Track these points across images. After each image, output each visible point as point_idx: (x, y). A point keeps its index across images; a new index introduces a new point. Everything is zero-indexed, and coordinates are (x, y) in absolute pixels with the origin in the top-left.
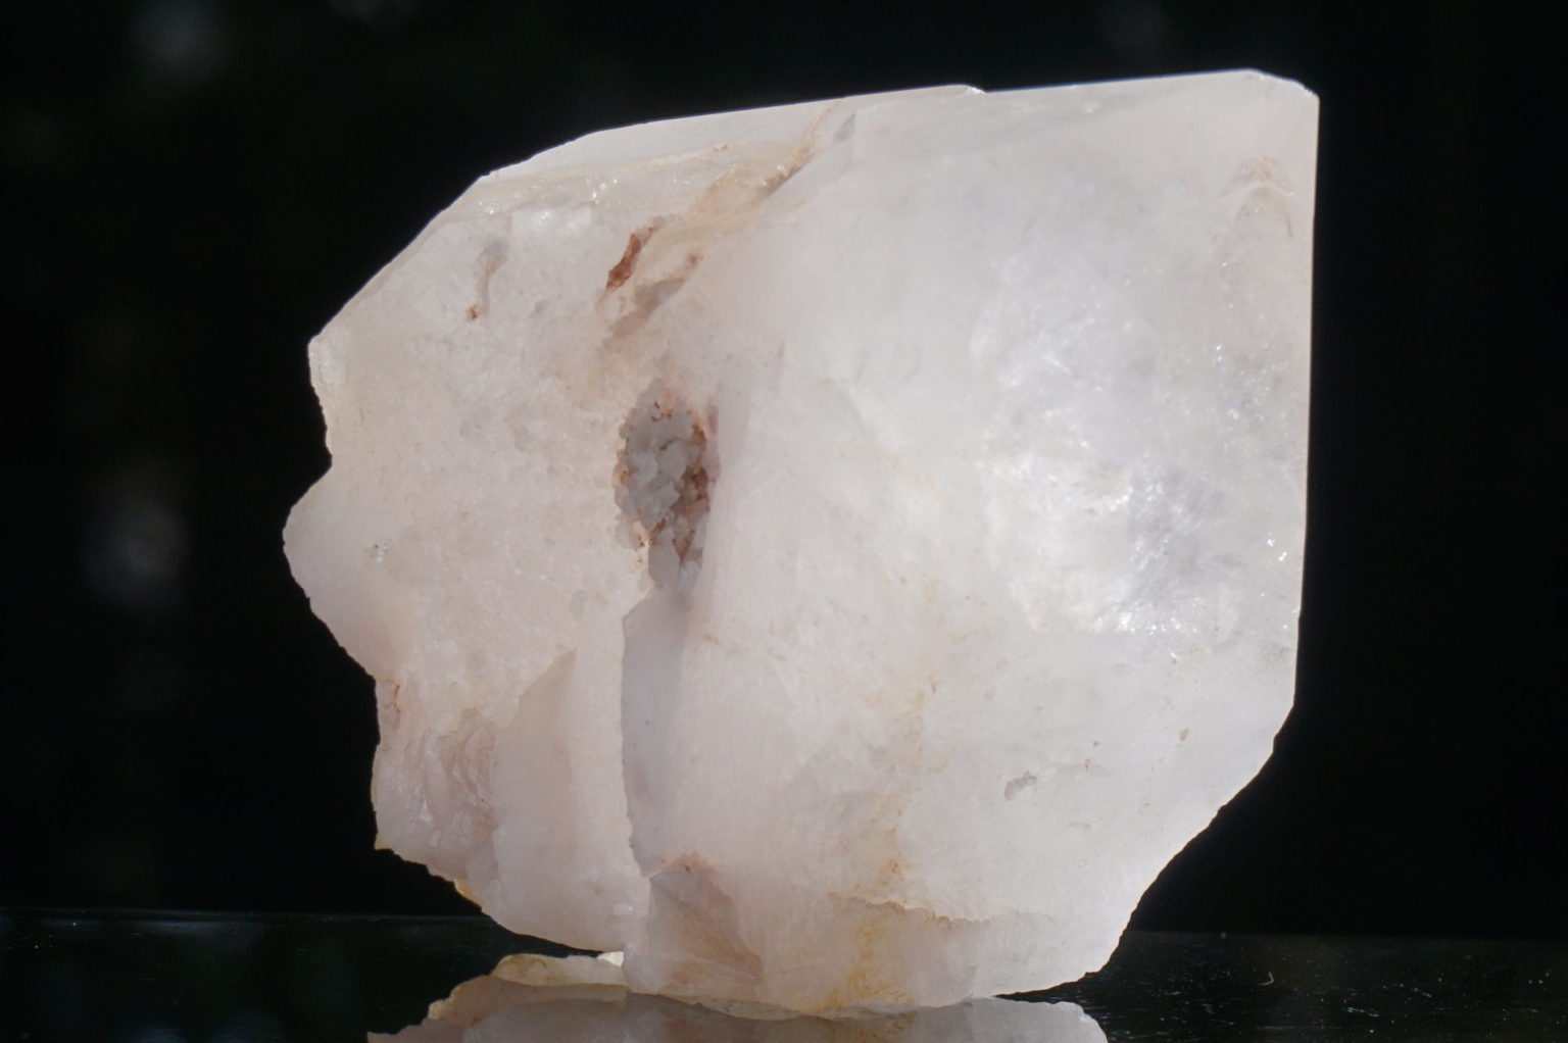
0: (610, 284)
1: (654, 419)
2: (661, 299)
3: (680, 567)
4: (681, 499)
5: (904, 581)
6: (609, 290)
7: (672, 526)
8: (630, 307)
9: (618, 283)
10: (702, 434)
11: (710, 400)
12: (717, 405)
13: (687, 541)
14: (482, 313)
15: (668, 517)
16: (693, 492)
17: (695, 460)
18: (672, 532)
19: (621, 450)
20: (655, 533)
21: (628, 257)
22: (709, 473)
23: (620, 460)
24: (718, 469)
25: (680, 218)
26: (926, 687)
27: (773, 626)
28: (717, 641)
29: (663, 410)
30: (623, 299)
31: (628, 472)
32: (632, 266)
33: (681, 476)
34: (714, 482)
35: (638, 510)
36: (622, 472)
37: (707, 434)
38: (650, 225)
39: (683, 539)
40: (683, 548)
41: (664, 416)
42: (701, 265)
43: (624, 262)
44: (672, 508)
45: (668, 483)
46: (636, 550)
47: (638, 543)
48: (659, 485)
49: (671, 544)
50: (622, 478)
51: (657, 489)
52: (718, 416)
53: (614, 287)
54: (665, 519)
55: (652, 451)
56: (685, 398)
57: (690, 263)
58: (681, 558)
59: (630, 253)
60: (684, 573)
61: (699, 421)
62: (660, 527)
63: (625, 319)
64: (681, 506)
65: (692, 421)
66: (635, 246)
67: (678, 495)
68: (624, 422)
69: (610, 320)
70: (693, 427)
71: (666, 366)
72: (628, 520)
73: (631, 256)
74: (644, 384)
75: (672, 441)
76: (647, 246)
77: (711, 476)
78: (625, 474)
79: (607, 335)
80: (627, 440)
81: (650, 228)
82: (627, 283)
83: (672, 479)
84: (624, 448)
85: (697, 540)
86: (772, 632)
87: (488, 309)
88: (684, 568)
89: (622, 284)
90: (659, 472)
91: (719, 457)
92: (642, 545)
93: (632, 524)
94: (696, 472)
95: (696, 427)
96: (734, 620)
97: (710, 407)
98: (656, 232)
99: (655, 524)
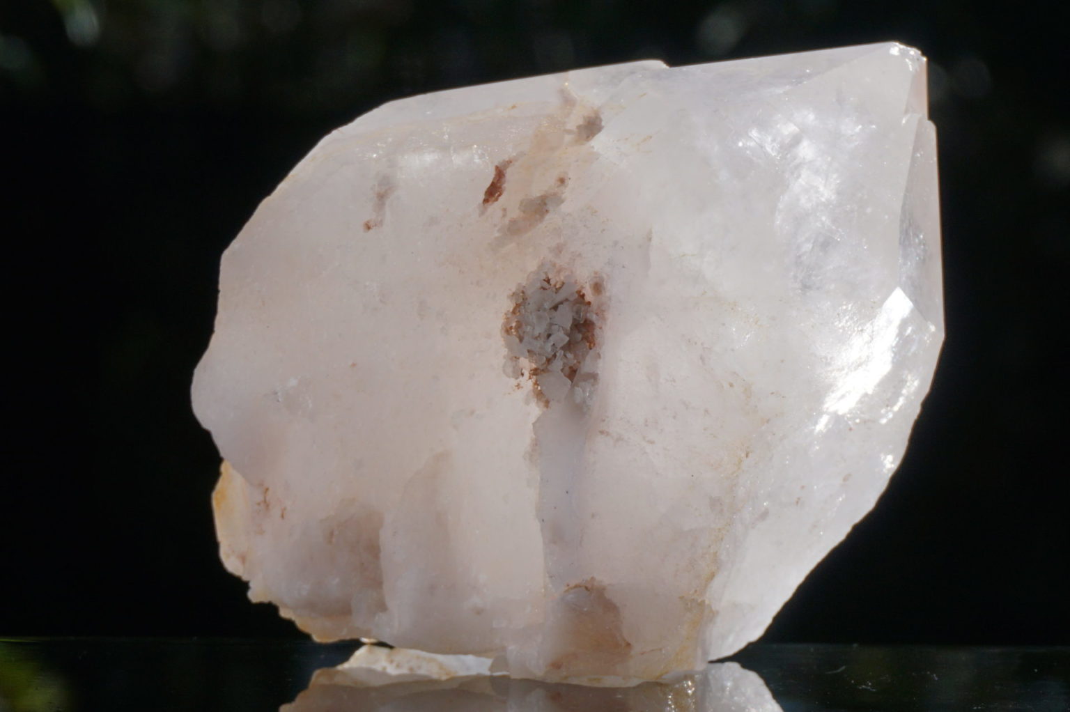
0: (486, 201)
1: (544, 289)
2: (550, 207)
3: (573, 386)
4: (569, 341)
5: (731, 385)
6: (486, 205)
7: (561, 359)
8: (515, 213)
9: (493, 199)
10: (583, 296)
11: (596, 273)
12: (605, 276)
13: (575, 368)
14: (376, 225)
15: (558, 354)
16: (580, 336)
17: (582, 314)
18: (561, 363)
19: (508, 311)
20: (545, 365)
21: (496, 181)
22: (595, 322)
23: (508, 318)
24: (604, 319)
25: (525, 154)
26: (743, 455)
27: (646, 421)
28: (608, 434)
29: (552, 282)
30: (505, 210)
31: (515, 326)
32: (500, 187)
33: (570, 325)
34: (601, 328)
35: (529, 351)
36: (508, 327)
37: (589, 297)
38: (507, 159)
39: (571, 368)
40: (572, 373)
41: (552, 286)
42: (570, 183)
43: (493, 185)
44: (562, 348)
45: (558, 331)
46: (517, 378)
47: (520, 373)
48: (550, 332)
49: (560, 372)
50: (508, 331)
51: (549, 336)
52: (605, 283)
53: (490, 203)
54: (555, 356)
55: (545, 310)
56: (572, 272)
57: (559, 183)
58: (571, 380)
59: (498, 178)
60: (578, 390)
61: (582, 287)
62: (549, 361)
63: (513, 222)
64: (569, 347)
65: (577, 288)
66: (500, 174)
67: (568, 339)
68: (511, 293)
69: (495, 225)
70: (577, 292)
71: (560, 252)
72: (511, 359)
73: (498, 180)
74: (532, 266)
75: (561, 303)
76: (509, 173)
77: (598, 324)
78: (511, 328)
79: (497, 235)
80: (517, 304)
81: (507, 162)
82: (501, 199)
83: (561, 329)
84: (511, 310)
85: (586, 367)
86: (646, 425)
87: (381, 223)
88: (578, 387)
89: (497, 200)
90: (551, 324)
91: (603, 311)
92: (522, 375)
93: (516, 361)
94: (582, 322)
95: (579, 292)
96: (621, 419)
97: (596, 277)
98: (511, 164)
99: (545, 359)
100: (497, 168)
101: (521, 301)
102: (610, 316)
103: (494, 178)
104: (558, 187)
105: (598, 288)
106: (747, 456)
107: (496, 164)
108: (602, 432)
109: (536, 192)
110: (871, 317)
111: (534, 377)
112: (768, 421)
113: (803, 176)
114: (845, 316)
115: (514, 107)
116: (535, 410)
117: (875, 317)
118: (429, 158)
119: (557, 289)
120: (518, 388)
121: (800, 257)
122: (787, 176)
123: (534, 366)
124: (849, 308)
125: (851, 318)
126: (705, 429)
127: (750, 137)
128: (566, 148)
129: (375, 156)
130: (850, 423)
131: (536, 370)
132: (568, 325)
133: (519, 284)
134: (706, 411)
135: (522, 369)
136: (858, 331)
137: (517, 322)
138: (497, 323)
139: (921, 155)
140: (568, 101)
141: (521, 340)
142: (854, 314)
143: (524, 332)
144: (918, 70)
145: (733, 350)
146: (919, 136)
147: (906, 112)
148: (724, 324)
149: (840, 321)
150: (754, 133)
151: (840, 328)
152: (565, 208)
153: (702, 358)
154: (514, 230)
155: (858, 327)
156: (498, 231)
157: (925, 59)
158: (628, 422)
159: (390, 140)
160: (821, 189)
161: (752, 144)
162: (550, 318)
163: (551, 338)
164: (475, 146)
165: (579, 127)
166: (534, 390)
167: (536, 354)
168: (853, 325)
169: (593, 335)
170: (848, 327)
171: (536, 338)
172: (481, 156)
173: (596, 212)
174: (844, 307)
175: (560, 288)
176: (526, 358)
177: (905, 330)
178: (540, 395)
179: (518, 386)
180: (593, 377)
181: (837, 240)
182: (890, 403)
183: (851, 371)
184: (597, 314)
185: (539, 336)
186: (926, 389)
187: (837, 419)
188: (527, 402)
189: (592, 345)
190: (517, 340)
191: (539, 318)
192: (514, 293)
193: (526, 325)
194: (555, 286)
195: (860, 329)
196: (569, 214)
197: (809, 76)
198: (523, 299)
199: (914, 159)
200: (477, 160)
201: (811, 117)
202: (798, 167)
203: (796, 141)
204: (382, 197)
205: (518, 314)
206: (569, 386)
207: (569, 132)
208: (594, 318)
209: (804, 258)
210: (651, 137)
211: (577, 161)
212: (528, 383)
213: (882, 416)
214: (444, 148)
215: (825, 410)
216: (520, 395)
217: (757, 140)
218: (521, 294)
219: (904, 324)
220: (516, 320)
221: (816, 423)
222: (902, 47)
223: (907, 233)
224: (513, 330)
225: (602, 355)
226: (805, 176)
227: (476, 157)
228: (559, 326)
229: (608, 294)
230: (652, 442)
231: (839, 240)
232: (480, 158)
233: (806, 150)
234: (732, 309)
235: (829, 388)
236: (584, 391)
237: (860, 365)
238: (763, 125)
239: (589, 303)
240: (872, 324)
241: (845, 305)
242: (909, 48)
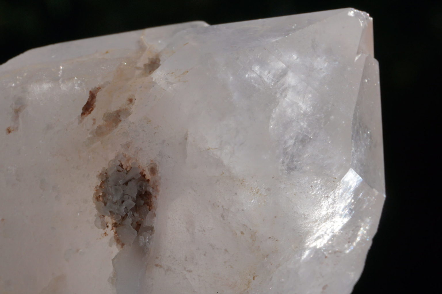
0: (83, 114)
1: (119, 171)
2: (122, 118)
3: (138, 235)
4: (135, 205)
5: (242, 233)
6: (83, 116)
7: (131, 217)
8: (101, 122)
9: (88, 113)
10: (144, 176)
11: (152, 161)
12: (157, 163)
13: (140, 223)
14: (14, 130)
15: (128, 214)
16: (142, 202)
17: (143, 188)
18: (131, 220)
19: (98, 185)
20: (121, 221)
21: (90, 101)
22: (152, 193)
23: (97, 190)
24: (157, 191)
25: (109, 83)
26: (252, 278)
27: (186, 258)
28: (161, 266)
29: (124, 167)
30: (94, 120)
31: (102, 195)
32: (93, 105)
33: (136, 195)
34: (155, 197)
35: (110, 212)
36: (98, 196)
37: (148, 176)
38: (97, 87)
39: (137, 223)
40: (138, 226)
41: (124, 169)
42: (136, 102)
43: (88, 103)
44: (131, 210)
45: (129, 198)
46: (104, 229)
47: (106, 226)
48: (124, 200)
49: (130, 225)
50: (97, 199)
51: (123, 202)
52: (157, 167)
53: (86, 115)
54: (127, 215)
55: (120, 185)
56: (137, 161)
57: (129, 102)
58: (137, 231)
59: (91, 99)
60: (142, 238)
61: (144, 170)
62: (123, 218)
63: (100, 127)
64: (136, 209)
65: (140, 170)
66: (93, 96)
67: (135, 204)
68: (99, 174)
69: (88, 130)
70: (140, 173)
71: (128, 147)
72: (100, 217)
73: (91, 100)
74: (112, 156)
75: (130, 180)
76: (99, 96)
77: (153, 194)
78: (100, 196)
79: (89, 136)
80: (102, 181)
81: (98, 88)
82: (93, 113)
83: (130, 197)
84: (99, 185)
85: (147, 223)
86: (186, 260)
87: (17, 128)
88: (141, 235)
89: (90, 113)
90: (124, 194)
91: (157, 186)
92: (108, 227)
93: (103, 218)
94: (143, 193)
95: (141, 173)
96: (169, 256)
97: (151, 164)
98: (100, 90)
99: (120, 217)
100: (91, 92)
101: (105, 178)
102: (161, 189)
103: (89, 99)
104: (129, 104)
105: (153, 170)
106: (254, 279)
107: (90, 89)
108: (157, 265)
109: (114, 108)
110: (333, 188)
111: (115, 228)
112: (267, 256)
113: (288, 96)
114: (316, 188)
115: (107, 52)
116: (115, 250)
117: (336, 188)
118: (46, 86)
119: (127, 171)
120: (106, 235)
121: (286, 149)
122: (278, 96)
123: (114, 221)
124: (319, 182)
125: (321, 189)
126: (225, 262)
127: (253, 71)
128: (136, 79)
129: (13, 85)
130: (325, 253)
131: (116, 224)
132: (135, 196)
133: (104, 168)
134: (226, 250)
135: (107, 223)
136: (325, 197)
137: (103, 192)
138: (91, 193)
139: (368, 80)
140: (142, 48)
141: (105, 204)
142: (322, 186)
143: (107, 199)
144: (367, 25)
145: (243, 210)
146: (366, 68)
147: (358, 53)
148: (236, 194)
149: (313, 191)
150: (257, 68)
151: (313, 195)
152: (131, 118)
153: (223, 216)
154: (99, 133)
155: (325, 195)
156: (90, 134)
157: (371, 19)
158: (174, 258)
159: (25, 74)
160: (301, 104)
161: (254, 75)
162: (123, 191)
163: (124, 204)
164: (76, 78)
165: (145, 65)
166: (115, 237)
167: (115, 214)
168: (321, 193)
169: (151, 202)
170: (319, 194)
171: (115, 203)
172: (79, 85)
173: (150, 121)
174: (315, 182)
175: (129, 170)
176: (109, 216)
177: (359, 194)
178: (119, 241)
179: (105, 234)
180: (151, 229)
181: (310, 138)
182: (350, 241)
183: (322, 222)
184: (153, 188)
185: (117, 202)
186: (375, 231)
187: (316, 251)
188: (110, 245)
189: (151, 208)
190: (103, 205)
191: (116, 190)
192: (100, 174)
193: (109, 195)
194: (126, 169)
195: (326, 196)
196: (133, 123)
197: (294, 30)
198: (106, 178)
199: (362, 83)
200: (77, 88)
201: (295, 57)
202: (285, 90)
203: (284, 74)
204: (17, 111)
205: (103, 187)
206: (136, 235)
207: (138, 68)
208: (151, 190)
209: (289, 150)
210: (188, 72)
211: (141, 87)
212: (111, 232)
213: (346, 249)
214: (55, 79)
215: (306, 247)
216: (106, 239)
217: (258, 73)
218: (105, 175)
219: (357, 192)
220: (102, 192)
221: (301, 255)
222: (356, 10)
223: (358, 132)
224: (101, 198)
225: (156, 215)
226: (290, 96)
227: (76, 85)
228: (129, 195)
229: (159, 175)
230: (190, 271)
231: (312, 137)
232: (79, 86)
233: (291, 79)
234: (241, 184)
235: (308, 233)
236: (145, 239)
237: (327, 219)
238: (263, 63)
239: (148, 180)
240: (334, 193)
241: (316, 180)
242: (361, 12)
